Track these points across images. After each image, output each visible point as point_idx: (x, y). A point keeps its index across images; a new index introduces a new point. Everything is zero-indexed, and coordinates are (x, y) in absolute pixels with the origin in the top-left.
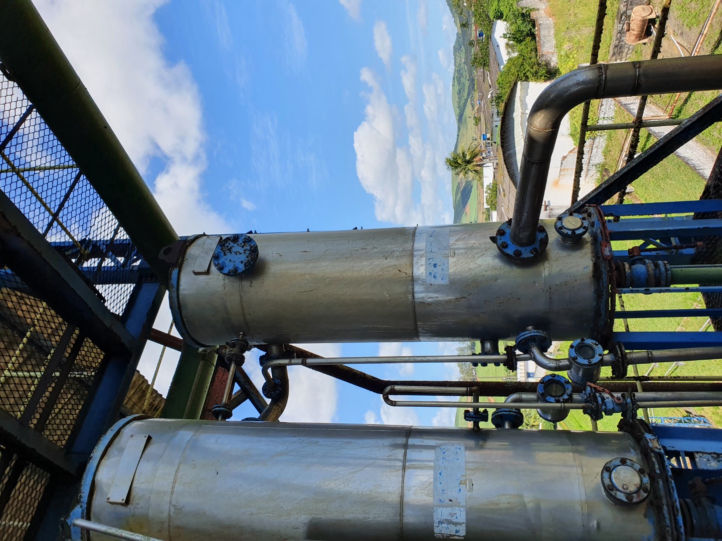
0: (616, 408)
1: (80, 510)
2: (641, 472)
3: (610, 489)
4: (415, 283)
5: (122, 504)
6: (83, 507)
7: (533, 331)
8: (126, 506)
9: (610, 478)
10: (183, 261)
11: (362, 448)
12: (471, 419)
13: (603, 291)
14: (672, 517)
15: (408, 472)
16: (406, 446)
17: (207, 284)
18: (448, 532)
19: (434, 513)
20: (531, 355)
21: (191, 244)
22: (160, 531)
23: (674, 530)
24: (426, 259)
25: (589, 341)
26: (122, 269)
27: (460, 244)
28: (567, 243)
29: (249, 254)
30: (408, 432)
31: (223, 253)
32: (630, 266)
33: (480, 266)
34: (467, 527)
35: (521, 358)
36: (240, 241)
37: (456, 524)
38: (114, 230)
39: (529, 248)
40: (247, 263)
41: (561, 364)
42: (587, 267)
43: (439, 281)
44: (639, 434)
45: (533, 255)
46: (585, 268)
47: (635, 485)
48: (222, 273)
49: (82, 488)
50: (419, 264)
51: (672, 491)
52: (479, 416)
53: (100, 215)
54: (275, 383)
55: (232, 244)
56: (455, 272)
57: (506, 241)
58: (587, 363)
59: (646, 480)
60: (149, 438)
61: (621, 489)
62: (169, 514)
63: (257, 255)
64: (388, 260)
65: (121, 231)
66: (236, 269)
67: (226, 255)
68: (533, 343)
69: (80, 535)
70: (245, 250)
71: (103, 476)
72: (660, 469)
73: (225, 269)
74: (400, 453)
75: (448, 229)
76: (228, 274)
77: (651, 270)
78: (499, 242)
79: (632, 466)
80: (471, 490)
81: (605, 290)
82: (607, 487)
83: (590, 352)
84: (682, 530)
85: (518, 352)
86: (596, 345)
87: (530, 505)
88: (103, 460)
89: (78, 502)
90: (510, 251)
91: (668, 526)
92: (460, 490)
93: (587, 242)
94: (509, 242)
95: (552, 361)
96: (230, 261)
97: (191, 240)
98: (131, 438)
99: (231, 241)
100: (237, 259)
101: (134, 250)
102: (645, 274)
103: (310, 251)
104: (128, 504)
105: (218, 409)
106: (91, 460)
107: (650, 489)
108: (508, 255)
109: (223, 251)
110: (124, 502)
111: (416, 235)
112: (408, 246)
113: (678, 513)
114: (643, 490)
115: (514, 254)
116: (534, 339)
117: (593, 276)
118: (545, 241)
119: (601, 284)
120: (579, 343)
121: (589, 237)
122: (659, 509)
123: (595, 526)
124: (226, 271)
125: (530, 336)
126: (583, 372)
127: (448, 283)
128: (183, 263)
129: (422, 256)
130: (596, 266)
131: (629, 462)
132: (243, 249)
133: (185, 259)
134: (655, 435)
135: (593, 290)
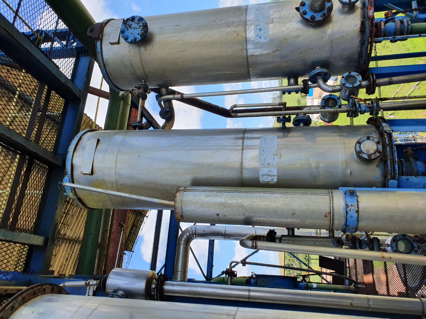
0: (367, 110)
1: (68, 178)
2: (378, 143)
3: (359, 153)
4: (247, 43)
5: (89, 174)
6: (69, 177)
7: (320, 69)
8: (92, 175)
9: (360, 147)
10: (102, 36)
11: (219, 140)
12: (280, 121)
13: (365, 41)
14: (392, 166)
15: (244, 151)
16: (243, 138)
17: (119, 50)
18: (268, 180)
19: (260, 171)
20: (318, 84)
21: (106, 25)
22: (112, 187)
23: (392, 172)
24: (255, 26)
25: (354, 73)
26: (66, 48)
27: (276, 15)
28: (345, 9)
29: (143, 28)
30: (245, 131)
31: (126, 29)
32: (385, 24)
33: (289, 28)
34: (277, 177)
35: (312, 86)
36: (136, 20)
37: (271, 176)
38: (56, 21)
39: (321, 14)
40: (142, 34)
41: (335, 88)
42: (357, 25)
43: (263, 40)
44: (379, 124)
45: (322, 18)
46: (355, 26)
47: (374, 150)
48: (127, 42)
49: (66, 167)
50: (250, 29)
51: (394, 152)
52: (285, 119)
53: (45, 11)
54: (166, 111)
55: (131, 22)
56: (273, 33)
57: (306, 10)
58: (352, 86)
59: (380, 147)
60: (98, 140)
61: (365, 152)
62: (116, 178)
63: (147, 29)
64: (230, 28)
65: (60, 22)
66: (135, 39)
67: (128, 30)
68: (319, 77)
69: (71, 191)
70: (140, 26)
71: (76, 161)
72: (388, 141)
73: (129, 39)
74: (240, 142)
75: (268, 5)
76: (131, 43)
77: (398, 25)
78: (301, 11)
79: (373, 140)
80: (280, 158)
81: (366, 40)
82: (357, 152)
83: (354, 79)
84: (397, 172)
85: (310, 83)
86: (358, 75)
87: (314, 165)
88: (75, 153)
89: (66, 174)
90: (308, 17)
91: (389, 171)
92: (274, 158)
93: (358, 8)
94: (308, 10)
95: (330, 87)
96: (131, 34)
97: (106, 22)
98: (88, 141)
99: (131, 21)
100: (135, 32)
101: (71, 35)
102: (394, 29)
103: (180, 25)
104: (93, 174)
105: (135, 124)
106: (69, 153)
107: (382, 152)
108: (306, 20)
109: (127, 28)
110: (90, 173)
111: (248, 10)
112: (243, 18)
113: (396, 163)
114: (378, 152)
115: (311, 18)
116: (320, 74)
117: (360, 31)
118: (330, 9)
119: (365, 36)
120: (347, 75)
121: (360, 4)
122: (385, 162)
123: (349, 173)
124: (129, 40)
125: (318, 72)
126: (349, 92)
127: (268, 41)
128: (102, 38)
129: (251, 24)
130: (363, 24)
131: (371, 138)
132: (138, 25)
133: (103, 35)
134: (388, 124)
135: (359, 40)
